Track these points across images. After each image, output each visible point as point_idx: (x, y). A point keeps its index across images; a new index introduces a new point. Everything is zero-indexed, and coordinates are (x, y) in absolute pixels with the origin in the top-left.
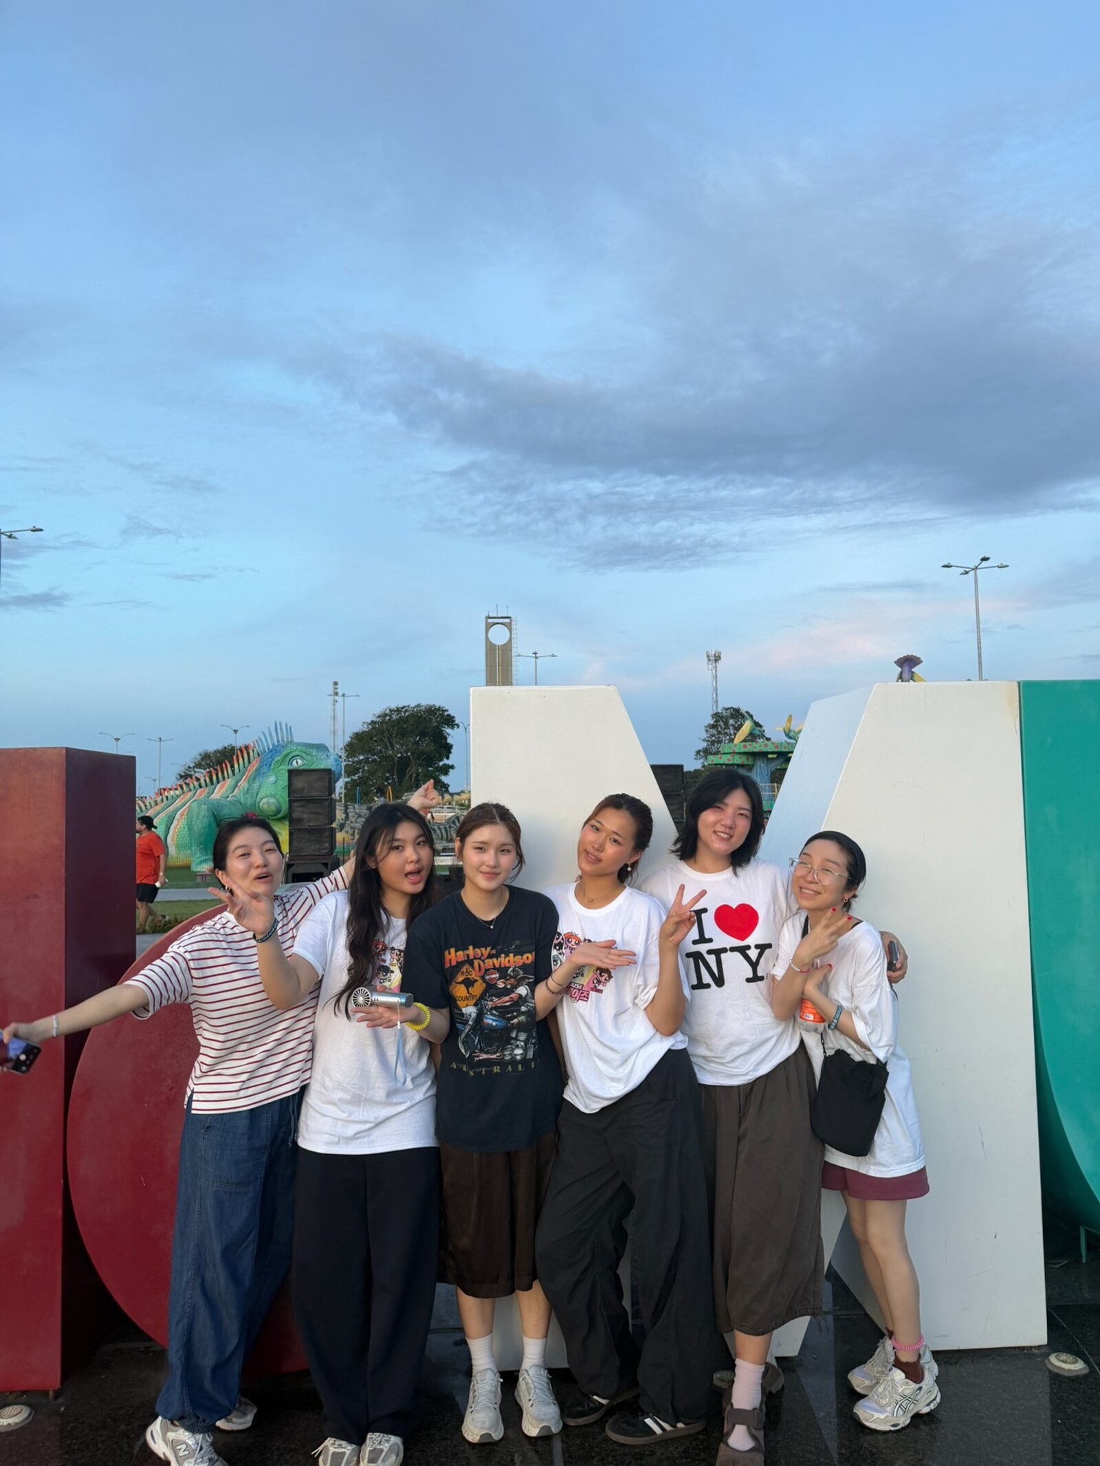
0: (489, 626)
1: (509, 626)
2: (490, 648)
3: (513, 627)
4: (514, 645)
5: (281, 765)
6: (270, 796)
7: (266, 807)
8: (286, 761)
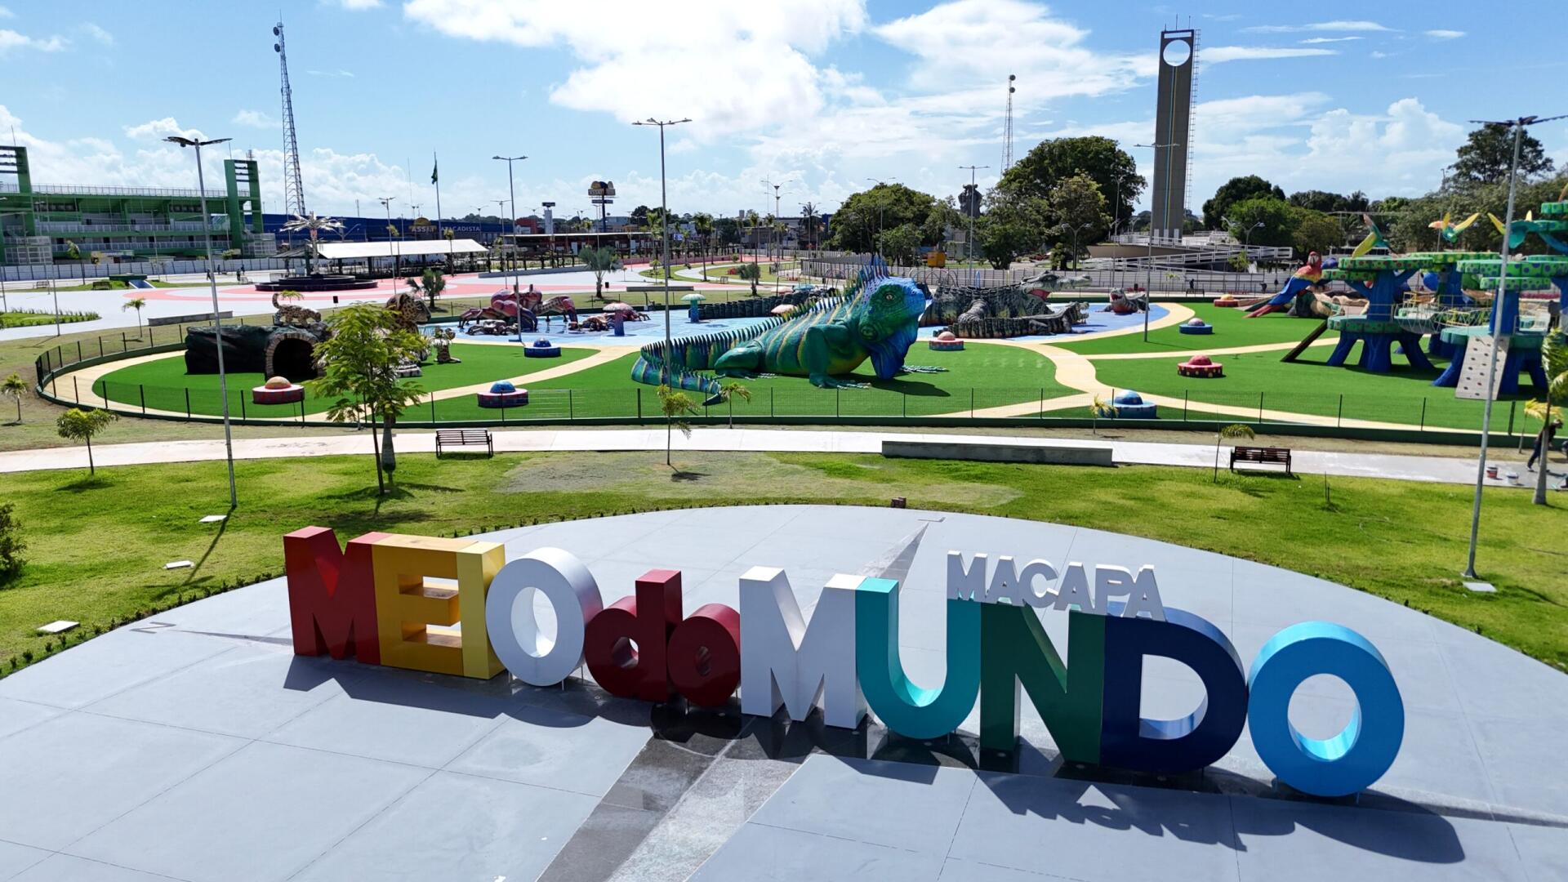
0: (1165, 43)
1: (1190, 41)
2: (1164, 68)
3: (1195, 42)
4: (1194, 66)
5: (878, 298)
6: (868, 325)
7: (865, 333)
8: (881, 295)
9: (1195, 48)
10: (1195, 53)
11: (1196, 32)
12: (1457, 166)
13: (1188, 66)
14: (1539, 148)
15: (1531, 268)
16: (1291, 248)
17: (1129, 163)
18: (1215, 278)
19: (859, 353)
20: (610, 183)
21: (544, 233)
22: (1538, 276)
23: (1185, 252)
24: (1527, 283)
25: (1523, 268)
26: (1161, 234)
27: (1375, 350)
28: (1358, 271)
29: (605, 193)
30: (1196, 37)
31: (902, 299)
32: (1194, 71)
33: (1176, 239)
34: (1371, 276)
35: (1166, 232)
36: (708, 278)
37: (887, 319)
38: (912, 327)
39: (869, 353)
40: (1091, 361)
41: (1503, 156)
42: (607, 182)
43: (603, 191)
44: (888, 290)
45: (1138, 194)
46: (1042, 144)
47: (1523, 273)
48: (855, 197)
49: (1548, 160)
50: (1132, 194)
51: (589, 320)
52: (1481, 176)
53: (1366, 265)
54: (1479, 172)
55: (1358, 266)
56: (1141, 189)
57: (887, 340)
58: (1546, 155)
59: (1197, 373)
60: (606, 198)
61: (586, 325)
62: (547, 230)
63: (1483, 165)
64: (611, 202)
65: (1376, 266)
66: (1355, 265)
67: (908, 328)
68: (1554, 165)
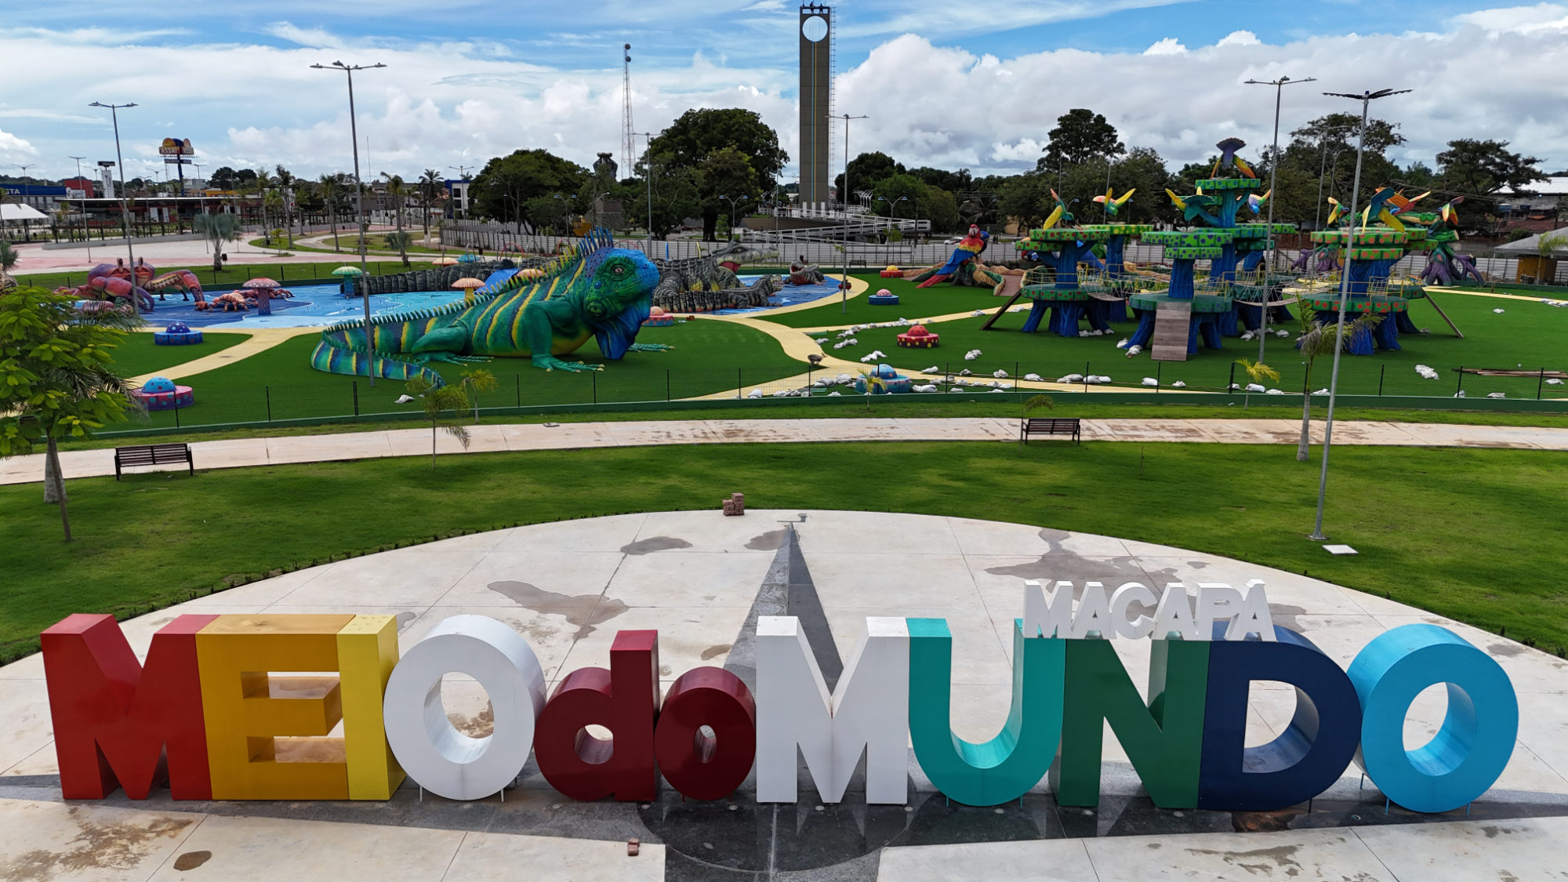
0: (803, 18)
1: (827, 18)
2: (804, 42)
3: (832, 19)
4: (832, 42)
5: (605, 271)
6: (596, 301)
7: (592, 310)
8: (609, 268)
9: (832, 25)
10: (832, 30)
11: (832, 10)
12: (1049, 148)
13: (825, 43)
14: (1115, 134)
15: (1207, 239)
16: (928, 221)
17: (771, 136)
18: (868, 249)
19: (584, 332)
20: (187, 140)
21: (102, 196)
22: (1212, 246)
23: (835, 224)
24: (1205, 252)
25: (1201, 238)
26: (809, 207)
27: (1066, 318)
28: (1048, 242)
29: (181, 152)
30: (832, 14)
31: (633, 273)
32: (832, 47)
33: (823, 212)
34: (1059, 247)
35: (814, 205)
36: (341, 249)
37: (617, 294)
38: (645, 303)
39: (594, 331)
40: (808, 335)
41: (1086, 140)
42: (182, 140)
43: (177, 149)
44: (616, 262)
45: (781, 167)
46: (687, 114)
47: (1201, 244)
48: (495, 162)
49: (1121, 144)
50: (775, 168)
51: (223, 299)
52: (1068, 156)
53: (1056, 237)
54: (1067, 153)
55: (1050, 238)
56: (784, 163)
57: (616, 317)
58: (1119, 140)
59: (917, 343)
60: (182, 157)
61: (218, 307)
62: (106, 193)
63: (1070, 147)
64: (189, 162)
65: (1065, 238)
66: (1047, 237)
67: (639, 303)
68: (1126, 148)
